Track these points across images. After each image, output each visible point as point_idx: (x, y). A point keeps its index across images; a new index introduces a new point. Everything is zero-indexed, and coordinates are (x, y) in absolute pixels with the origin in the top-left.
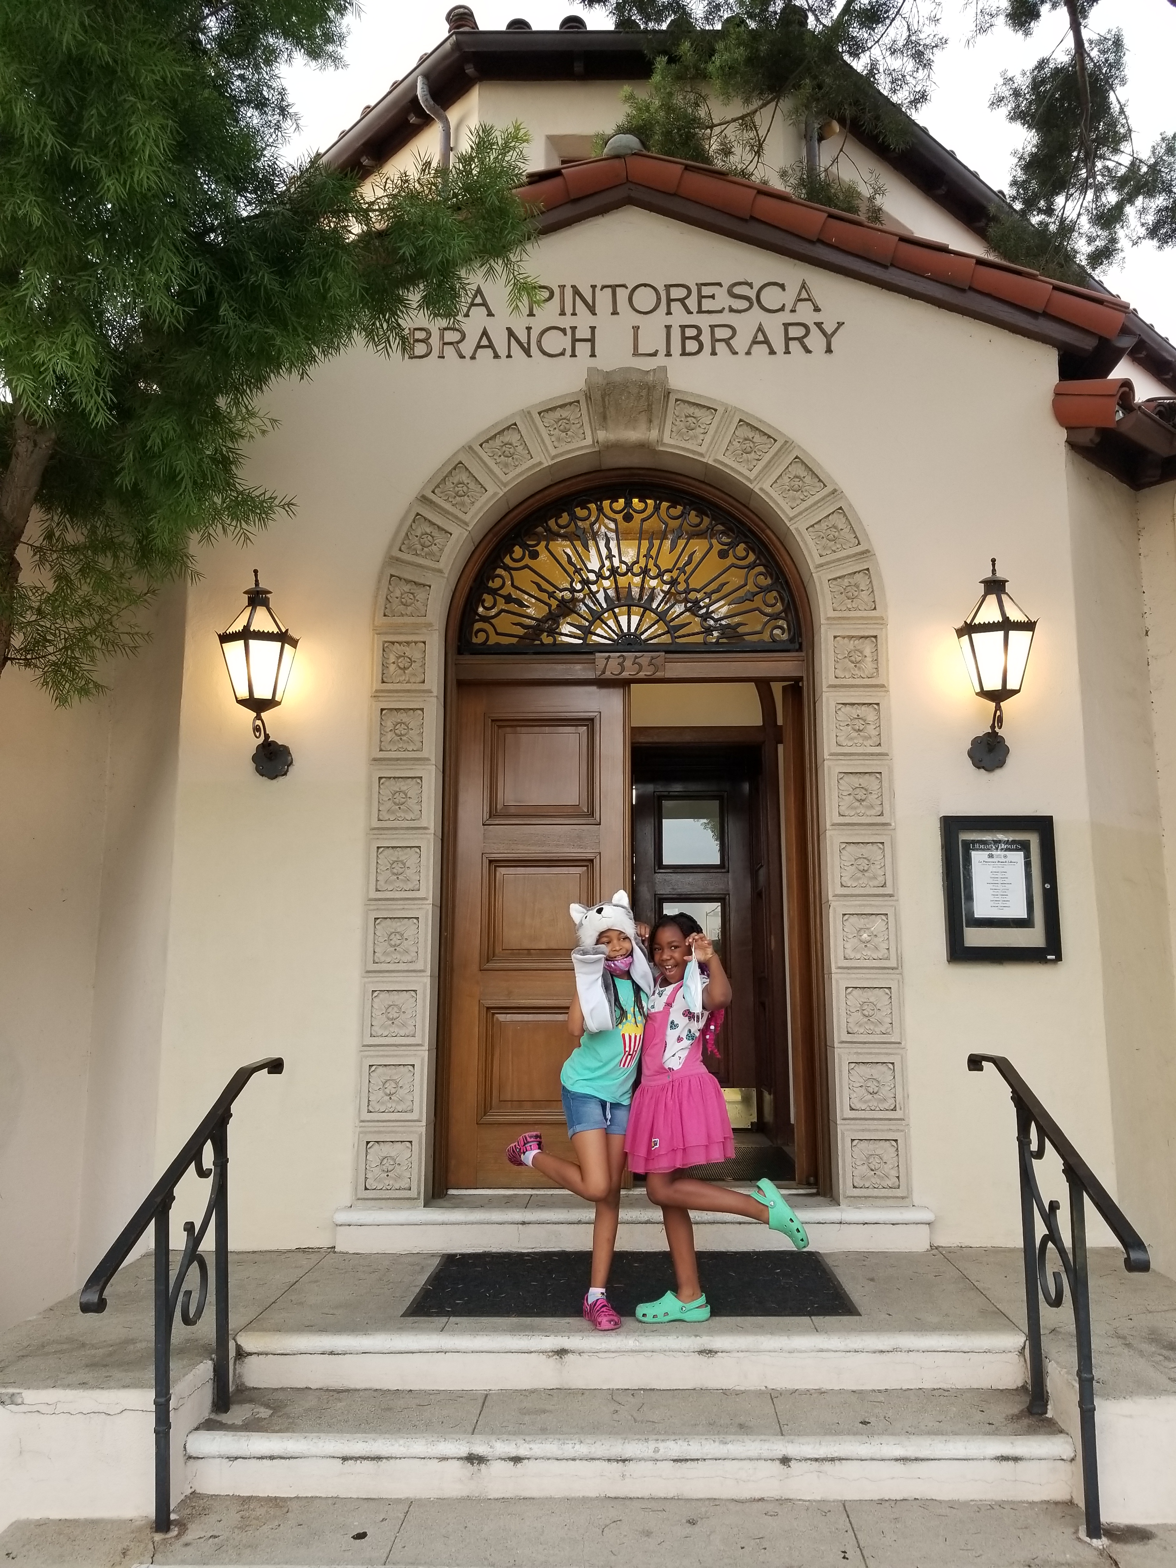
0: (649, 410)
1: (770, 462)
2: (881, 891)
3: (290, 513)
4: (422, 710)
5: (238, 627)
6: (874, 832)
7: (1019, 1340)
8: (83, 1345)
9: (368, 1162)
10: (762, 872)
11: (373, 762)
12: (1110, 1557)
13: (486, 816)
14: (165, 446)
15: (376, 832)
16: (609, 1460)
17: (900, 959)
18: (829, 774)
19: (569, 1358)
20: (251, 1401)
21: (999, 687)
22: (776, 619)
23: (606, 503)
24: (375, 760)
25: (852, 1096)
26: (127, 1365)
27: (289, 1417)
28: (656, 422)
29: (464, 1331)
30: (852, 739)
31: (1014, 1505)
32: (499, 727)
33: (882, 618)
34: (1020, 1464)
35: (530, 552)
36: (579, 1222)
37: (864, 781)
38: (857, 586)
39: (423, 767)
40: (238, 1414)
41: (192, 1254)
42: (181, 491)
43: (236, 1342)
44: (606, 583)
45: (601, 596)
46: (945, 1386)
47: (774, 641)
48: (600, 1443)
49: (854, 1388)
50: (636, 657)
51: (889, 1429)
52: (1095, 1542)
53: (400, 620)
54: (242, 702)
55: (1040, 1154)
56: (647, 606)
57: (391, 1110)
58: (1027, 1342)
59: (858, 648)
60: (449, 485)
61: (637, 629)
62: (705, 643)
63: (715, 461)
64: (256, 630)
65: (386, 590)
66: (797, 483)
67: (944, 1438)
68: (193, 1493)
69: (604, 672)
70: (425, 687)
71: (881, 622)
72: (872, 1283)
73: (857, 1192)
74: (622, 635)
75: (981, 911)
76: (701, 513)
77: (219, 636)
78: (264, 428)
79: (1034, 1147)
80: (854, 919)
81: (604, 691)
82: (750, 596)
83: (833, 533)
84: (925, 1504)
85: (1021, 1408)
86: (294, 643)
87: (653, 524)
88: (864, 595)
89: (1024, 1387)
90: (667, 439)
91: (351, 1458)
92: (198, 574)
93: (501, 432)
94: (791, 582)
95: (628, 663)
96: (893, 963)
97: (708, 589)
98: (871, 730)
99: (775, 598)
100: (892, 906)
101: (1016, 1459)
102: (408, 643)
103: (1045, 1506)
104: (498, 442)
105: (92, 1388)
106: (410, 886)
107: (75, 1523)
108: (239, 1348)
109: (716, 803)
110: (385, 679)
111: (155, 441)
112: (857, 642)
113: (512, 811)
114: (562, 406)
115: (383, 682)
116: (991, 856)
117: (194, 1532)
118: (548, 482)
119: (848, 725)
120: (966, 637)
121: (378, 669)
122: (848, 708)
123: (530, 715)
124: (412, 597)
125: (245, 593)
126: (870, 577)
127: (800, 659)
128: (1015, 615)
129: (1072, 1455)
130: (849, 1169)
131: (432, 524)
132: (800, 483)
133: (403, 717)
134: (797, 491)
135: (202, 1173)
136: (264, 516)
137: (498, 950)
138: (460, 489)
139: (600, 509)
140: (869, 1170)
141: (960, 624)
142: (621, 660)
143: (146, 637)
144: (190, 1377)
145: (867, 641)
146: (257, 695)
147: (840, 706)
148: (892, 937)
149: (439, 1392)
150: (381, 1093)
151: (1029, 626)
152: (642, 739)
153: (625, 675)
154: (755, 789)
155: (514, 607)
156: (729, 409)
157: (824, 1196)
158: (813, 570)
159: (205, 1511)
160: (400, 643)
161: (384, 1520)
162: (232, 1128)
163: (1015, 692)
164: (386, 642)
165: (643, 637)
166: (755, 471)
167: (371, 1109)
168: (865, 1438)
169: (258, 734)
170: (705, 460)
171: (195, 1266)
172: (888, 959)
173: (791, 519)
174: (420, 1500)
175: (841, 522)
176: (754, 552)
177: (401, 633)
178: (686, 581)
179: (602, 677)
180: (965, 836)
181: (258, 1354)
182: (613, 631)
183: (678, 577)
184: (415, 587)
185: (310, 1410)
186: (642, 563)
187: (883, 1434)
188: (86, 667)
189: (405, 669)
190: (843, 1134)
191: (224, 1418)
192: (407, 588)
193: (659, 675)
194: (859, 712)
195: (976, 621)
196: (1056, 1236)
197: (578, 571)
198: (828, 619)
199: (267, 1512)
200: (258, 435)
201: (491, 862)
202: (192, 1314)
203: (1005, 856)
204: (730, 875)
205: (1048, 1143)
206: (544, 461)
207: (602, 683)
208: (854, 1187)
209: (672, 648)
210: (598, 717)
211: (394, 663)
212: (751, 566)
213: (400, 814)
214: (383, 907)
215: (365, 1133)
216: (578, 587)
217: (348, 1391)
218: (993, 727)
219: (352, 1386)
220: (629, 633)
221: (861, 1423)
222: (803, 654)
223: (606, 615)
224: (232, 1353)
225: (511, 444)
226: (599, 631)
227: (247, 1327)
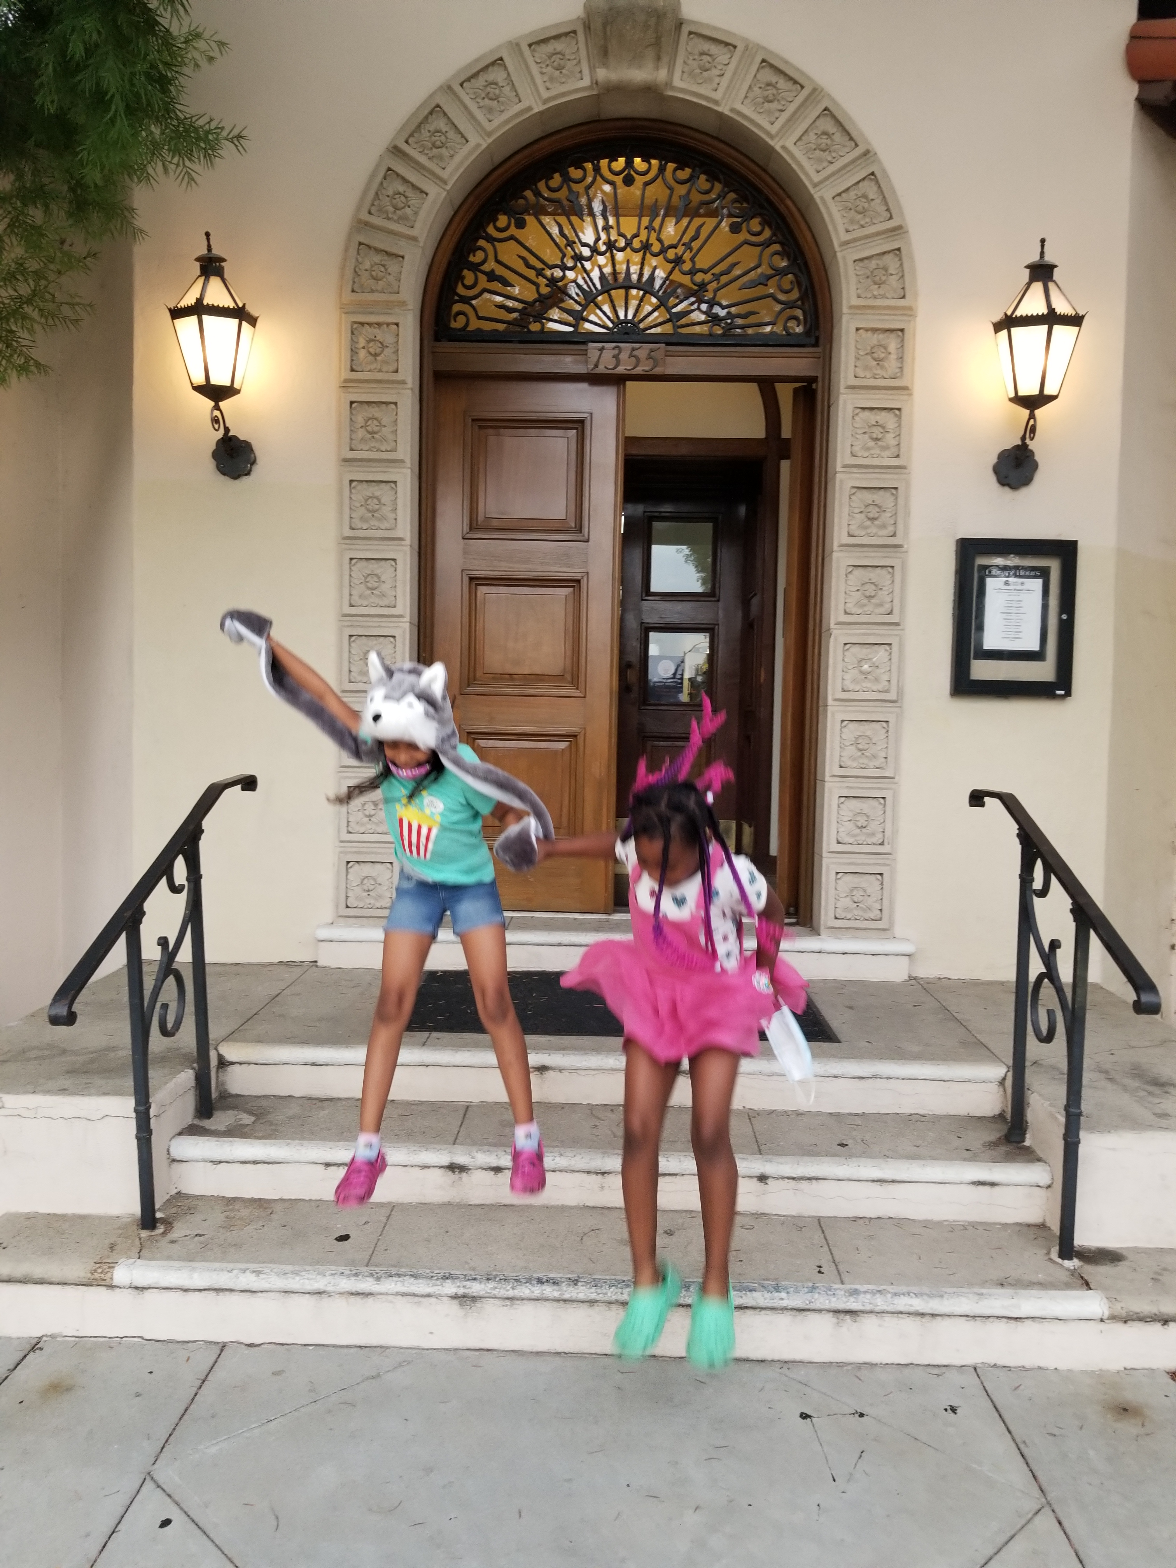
0: (657, 44)
1: (795, 113)
2: (887, 619)
3: (240, 148)
4: (395, 404)
5: (190, 300)
6: (886, 555)
7: (998, 1071)
8: (64, 1052)
9: (348, 881)
10: (755, 601)
11: (343, 463)
12: (1082, 1277)
13: (466, 528)
14: (89, 52)
15: (348, 541)
16: (589, 1172)
17: (900, 692)
18: (841, 488)
19: (550, 1074)
20: (234, 1107)
21: (1036, 392)
22: (791, 308)
23: (604, 163)
24: (345, 460)
25: (840, 830)
26: (108, 1072)
27: (271, 1124)
28: (665, 59)
29: (446, 1046)
30: (868, 449)
31: (988, 1226)
32: (480, 427)
33: (910, 308)
34: (996, 1189)
35: (516, 220)
36: (559, 945)
37: (878, 497)
38: (885, 269)
39: (399, 470)
40: (221, 1119)
41: (168, 967)
42: (111, 113)
43: (217, 1051)
44: (601, 260)
45: (595, 275)
46: (922, 1112)
47: (789, 334)
48: (580, 1157)
49: (832, 1111)
50: (633, 349)
51: (867, 1151)
52: (1067, 1263)
53: (370, 297)
54: (198, 389)
55: (1043, 893)
56: (647, 288)
57: (371, 831)
58: (1010, 1074)
59: (883, 343)
60: (425, 134)
61: (635, 316)
62: (711, 335)
63: (732, 110)
64: (210, 303)
65: (354, 260)
66: (824, 141)
67: (923, 1162)
68: (179, 1193)
69: (596, 366)
70: (399, 377)
71: (909, 312)
72: (851, 1010)
73: (839, 923)
74: (617, 322)
75: (991, 642)
76: (713, 178)
77: (170, 310)
78: (211, 54)
79: (1038, 884)
80: (855, 649)
81: (596, 389)
82: (762, 280)
83: (862, 203)
84: (899, 1223)
85: (998, 1136)
86: (253, 321)
87: (656, 192)
88: (893, 280)
89: (1001, 1116)
90: (677, 82)
91: (334, 1165)
92: (142, 231)
93: (485, 69)
94: (811, 263)
95: (624, 356)
96: (892, 696)
97: (716, 270)
98: (890, 439)
99: (792, 282)
100: (896, 635)
101: (993, 1184)
102: (379, 325)
103: (1018, 1228)
104: (481, 81)
105: (72, 1094)
106: (386, 602)
107: (62, 1217)
108: (221, 1058)
109: (710, 526)
110: (354, 367)
111: (76, 49)
112: (881, 336)
113: (495, 523)
114: (557, 37)
115: (352, 370)
116: (1006, 583)
117: (177, 1232)
118: (537, 134)
119: (865, 433)
120: (1005, 332)
121: (346, 355)
122: (867, 414)
123: (515, 415)
124: (383, 269)
125: (197, 260)
126: (900, 259)
127: (816, 355)
128: (1062, 307)
129: (1049, 1182)
130: (832, 901)
131: (405, 181)
132: (829, 142)
133: (374, 411)
134: (824, 151)
135: (175, 889)
136: (210, 151)
137: (479, 674)
138: (438, 139)
139: (597, 170)
140: (851, 903)
141: (998, 317)
142: (616, 352)
143: (88, 308)
144: (171, 1085)
145: (893, 335)
146: (215, 380)
147: (858, 410)
148: (894, 668)
149: (421, 1103)
150: (360, 814)
151: (1075, 320)
152: (634, 451)
153: (621, 369)
154: (753, 513)
155: (496, 286)
156: (751, 46)
157: (804, 925)
158: (837, 248)
159: (190, 1211)
160: (370, 324)
161: (367, 1223)
162: (204, 844)
163: (1052, 398)
164: (355, 323)
165: (642, 326)
166: (778, 124)
167: (350, 830)
168: (842, 1160)
169: (216, 426)
170: (719, 109)
171: (171, 980)
172: (887, 691)
173: (815, 185)
174: (402, 1204)
175: (872, 192)
176: (770, 227)
177: (371, 313)
178: (692, 259)
179: (594, 372)
180: (981, 561)
181: (241, 1063)
182: (608, 317)
183: (683, 254)
184: (386, 258)
185: (293, 1117)
186: (643, 236)
187: (860, 1156)
188: (25, 343)
189: (376, 355)
190: (828, 867)
191: (207, 1123)
192: (377, 258)
193: (658, 371)
194: (878, 418)
195: (1018, 313)
196: (1054, 974)
197: (570, 244)
198: (851, 307)
199: (251, 1213)
200: (203, 63)
201: (471, 579)
202: (170, 1026)
203: (1022, 584)
204: (721, 604)
205: (1054, 880)
206: (534, 105)
207: (596, 379)
208: (836, 918)
209: (674, 340)
210: (589, 418)
211: (364, 348)
212: (766, 244)
213: (374, 523)
214: (358, 624)
215: (346, 853)
216: (570, 264)
217: (330, 1100)
218: (1023, 438)
219: (335, 1095)
220: (626, 321)
221: (839, 1145)
222: (819, 350)
223: (600, 298)
224: (214, 1062)
225: (496, 84)
226: (592, 318)
227: (229, 1037)
